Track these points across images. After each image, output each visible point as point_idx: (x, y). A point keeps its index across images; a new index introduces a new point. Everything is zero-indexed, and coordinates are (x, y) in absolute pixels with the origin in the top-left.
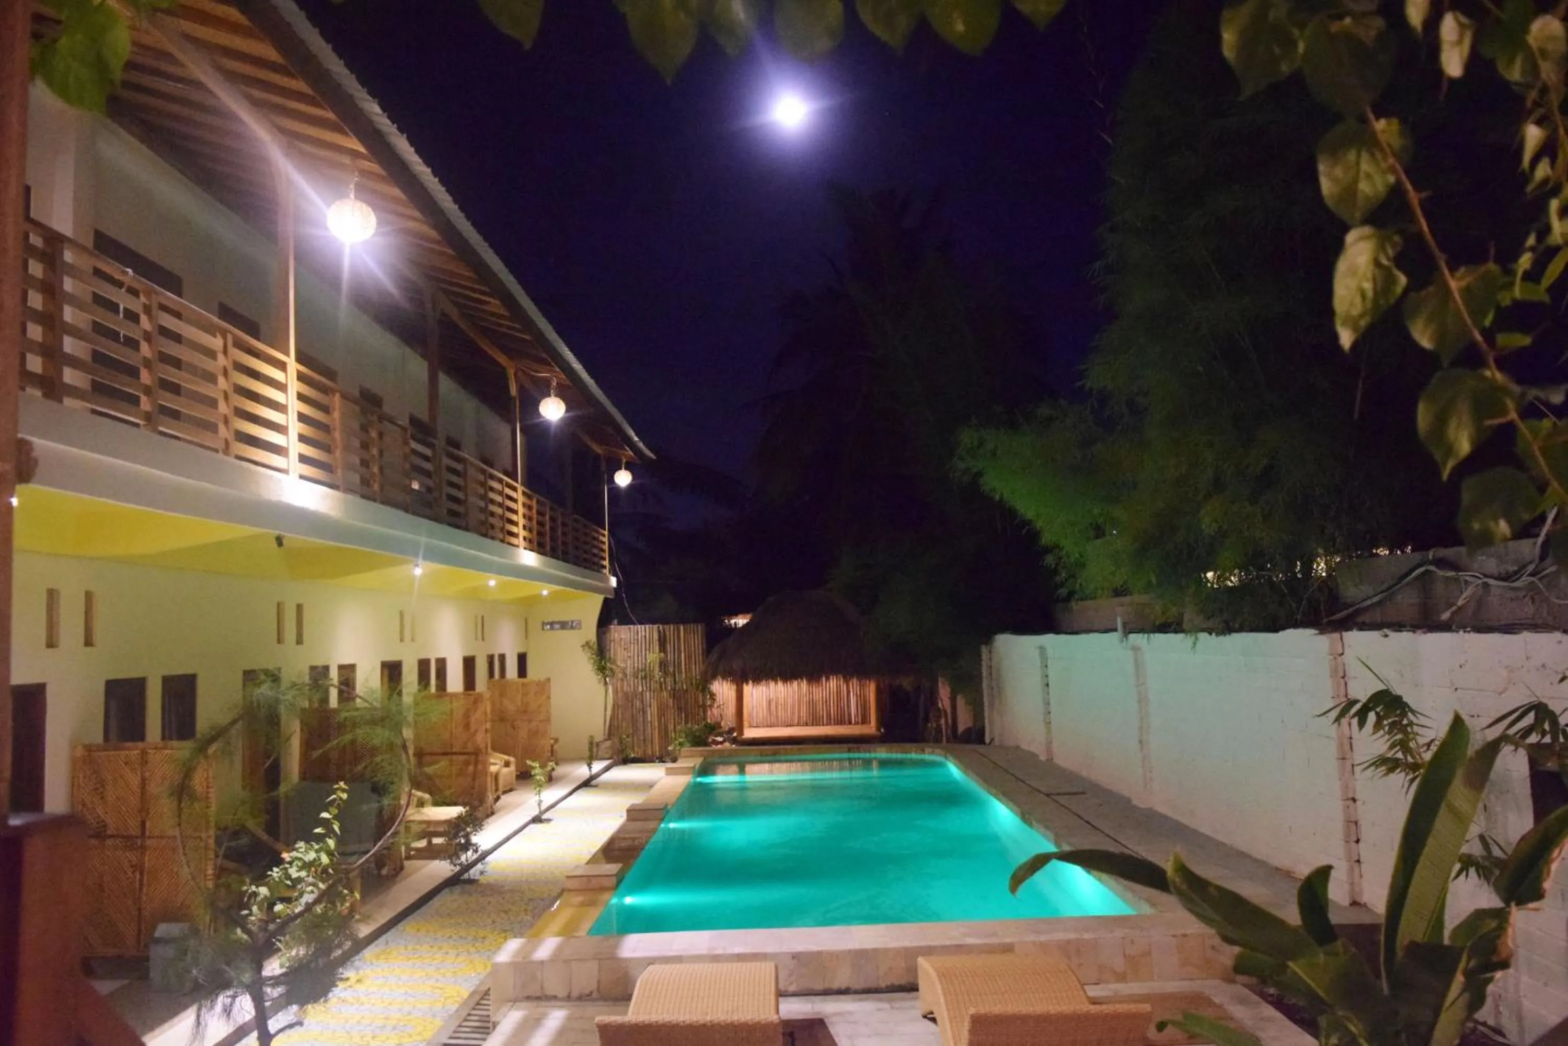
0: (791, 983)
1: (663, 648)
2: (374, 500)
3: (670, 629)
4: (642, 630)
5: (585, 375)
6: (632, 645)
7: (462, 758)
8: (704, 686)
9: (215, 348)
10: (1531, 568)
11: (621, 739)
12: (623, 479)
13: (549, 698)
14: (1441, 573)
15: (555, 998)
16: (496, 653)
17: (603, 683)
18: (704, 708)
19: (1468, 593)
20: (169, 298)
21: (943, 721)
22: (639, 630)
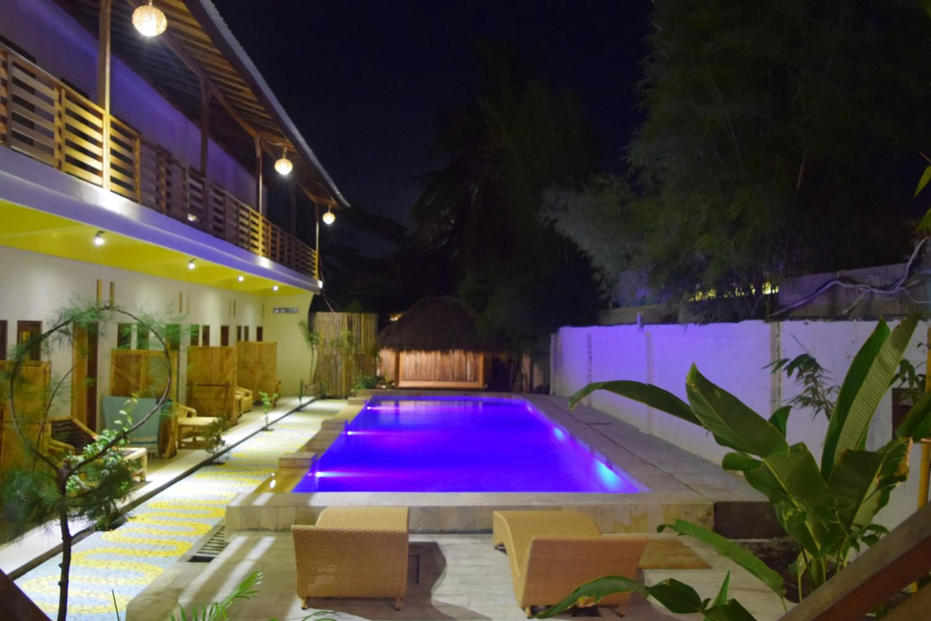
0: (420, 526)
1: (350, 328)
2: (162, 212)
3: (355, 316)
4: (337, 316)
5: (306, 147)
6: (331, 325)
7: (218, 388)
8: (375, 353)
9: (52, 97)
10: (902, 281)
11: (321, 385)
12: (329, 219)
13: (275, 354)
14: (844, 286)
15: (267, 529)
16: (243, 325)
17: (311, 348)
18: (375, 367)
19: (861, 297)
20: (20, 59)
21: (524, 382)
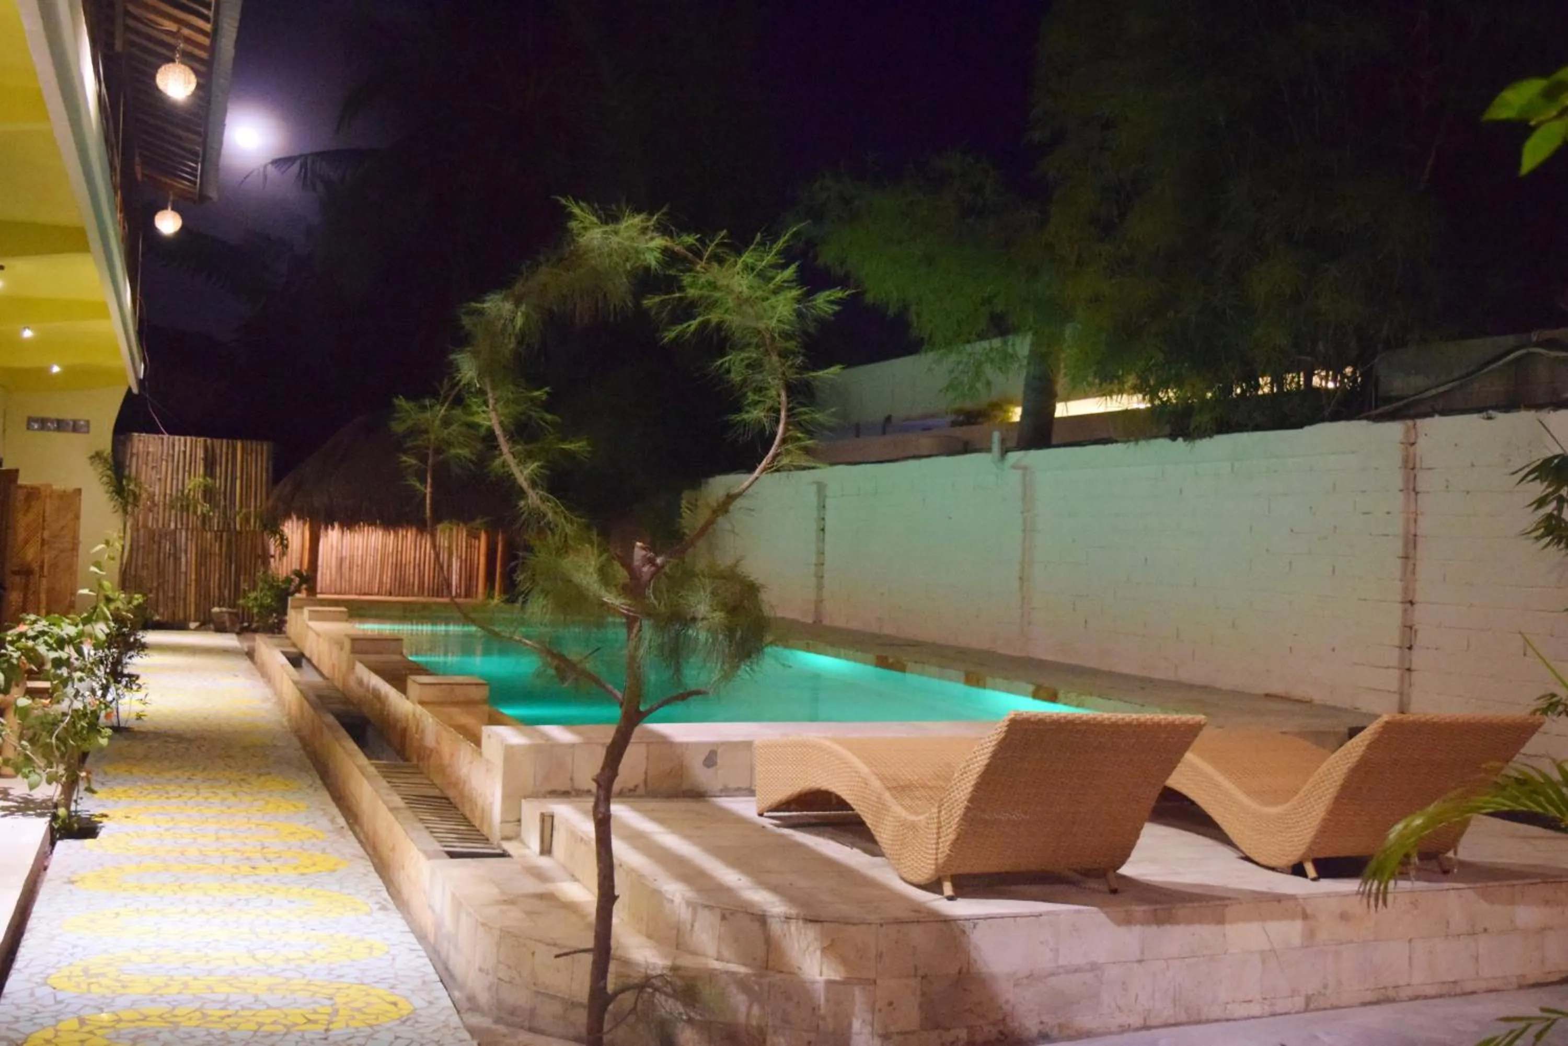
1: (210, 469)
3: (221, 446)
4: (181, 443)
6: (164, 463)
12: (168, 223)
13: (77, 517)
17: (120, 512)
22: (177, 443)
